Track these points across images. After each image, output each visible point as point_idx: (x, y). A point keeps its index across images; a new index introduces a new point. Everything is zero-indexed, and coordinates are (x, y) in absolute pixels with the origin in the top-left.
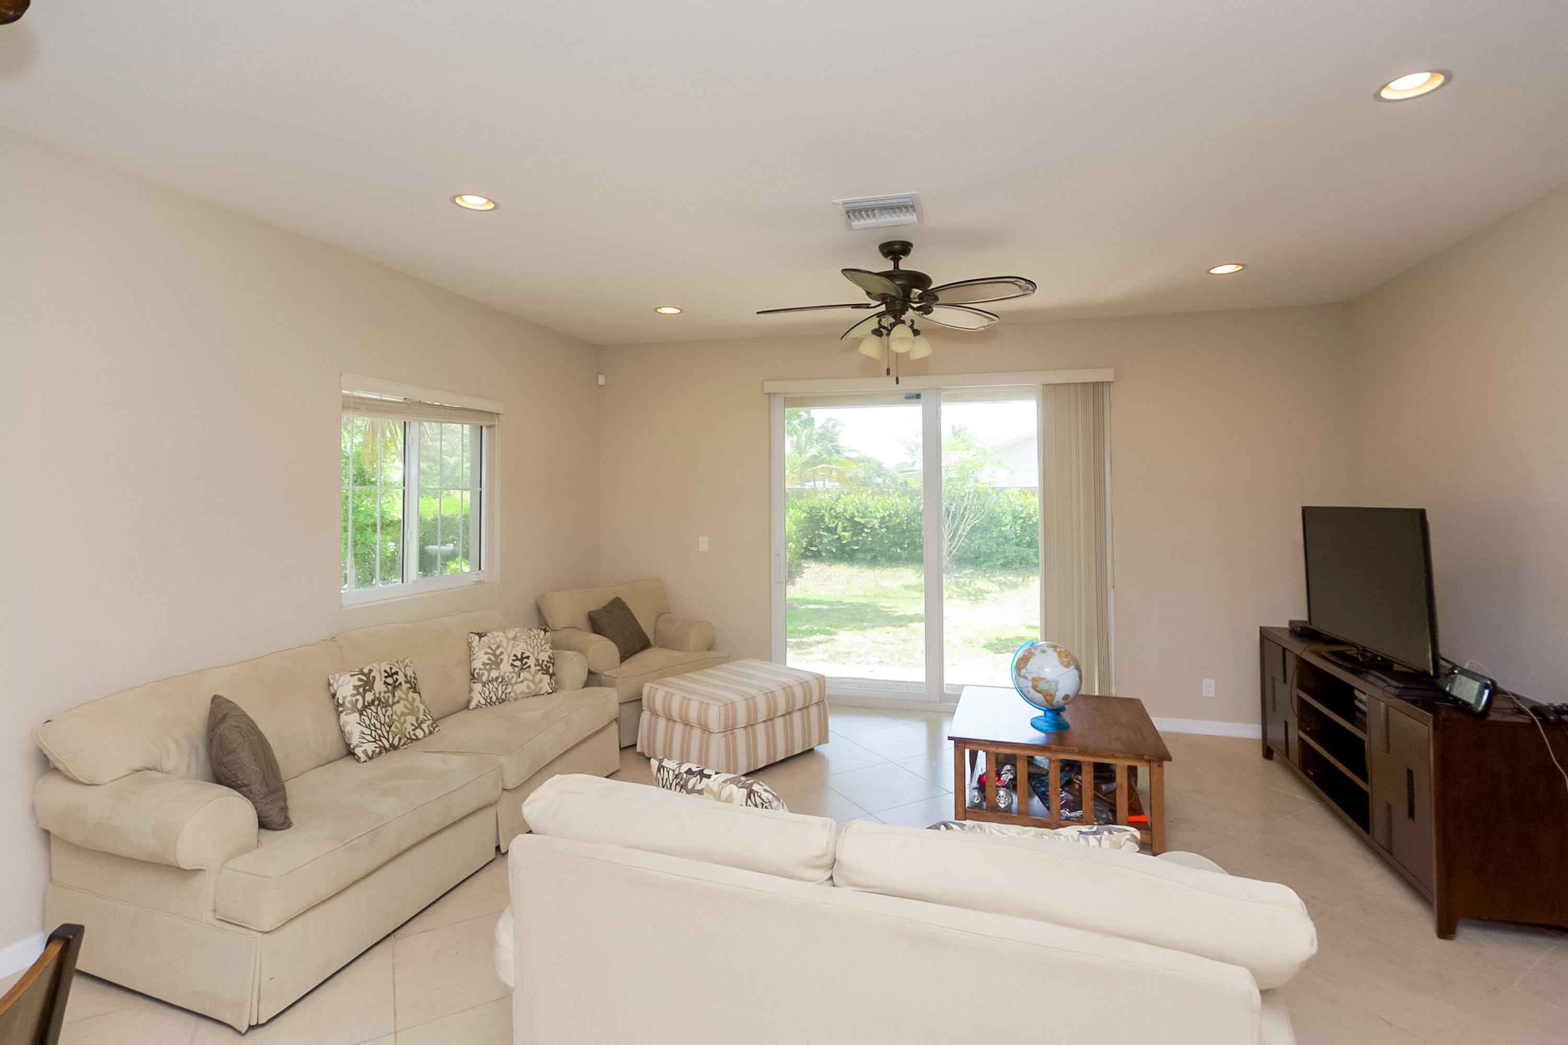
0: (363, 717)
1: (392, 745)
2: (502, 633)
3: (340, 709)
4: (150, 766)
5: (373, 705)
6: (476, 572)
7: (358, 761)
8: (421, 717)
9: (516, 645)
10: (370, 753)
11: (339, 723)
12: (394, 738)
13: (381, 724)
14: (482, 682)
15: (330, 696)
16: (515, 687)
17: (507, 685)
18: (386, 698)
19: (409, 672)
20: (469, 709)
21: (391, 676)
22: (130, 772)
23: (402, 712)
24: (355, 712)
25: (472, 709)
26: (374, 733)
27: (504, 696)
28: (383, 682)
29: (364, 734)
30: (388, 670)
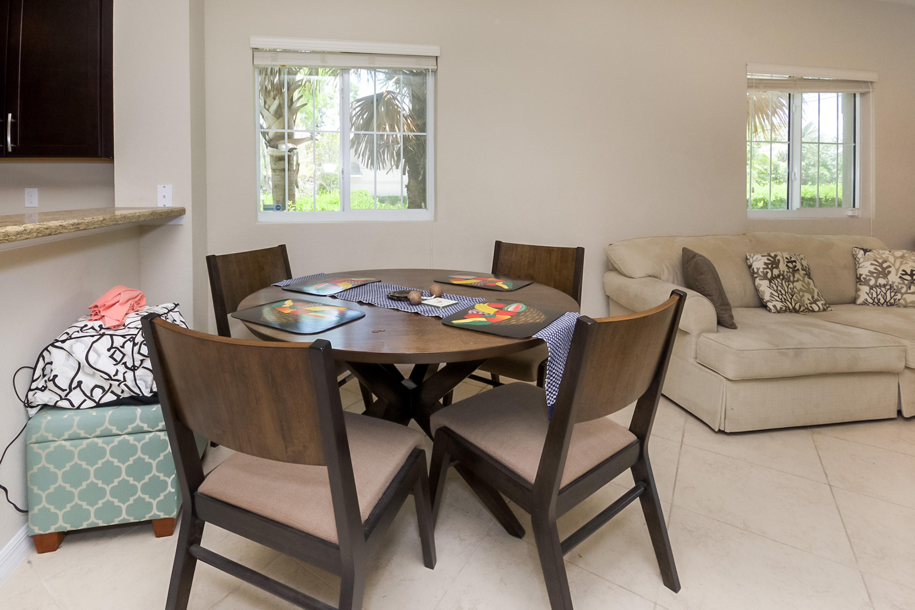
0: (771, 284)
1: (794, 308)
2: (888, 252)
3: (755, 275)
4: (655, 275)
5: (779, 278)
6: (850, 209)
7: (769, 311)
8: (816, 297)
9: (903, 263)
10: (779, 308)
11: (754, 284)
12: (795, 304)
13: (786, 292)
14: (869, 285)
15: (747, 267)
16: (905, 296)
17: (896, 293)
18: (788, 276)
19: (805, 263)
20: (856, 304)
21: (792, 262)
22: (647, 276)
23: (801, 289)
24: (766, 279)
25: (859, 305)
26: (780, 297)
27: (892, 301)
28: (785, 265)
29: (773, 294)
30: (789, 258)
